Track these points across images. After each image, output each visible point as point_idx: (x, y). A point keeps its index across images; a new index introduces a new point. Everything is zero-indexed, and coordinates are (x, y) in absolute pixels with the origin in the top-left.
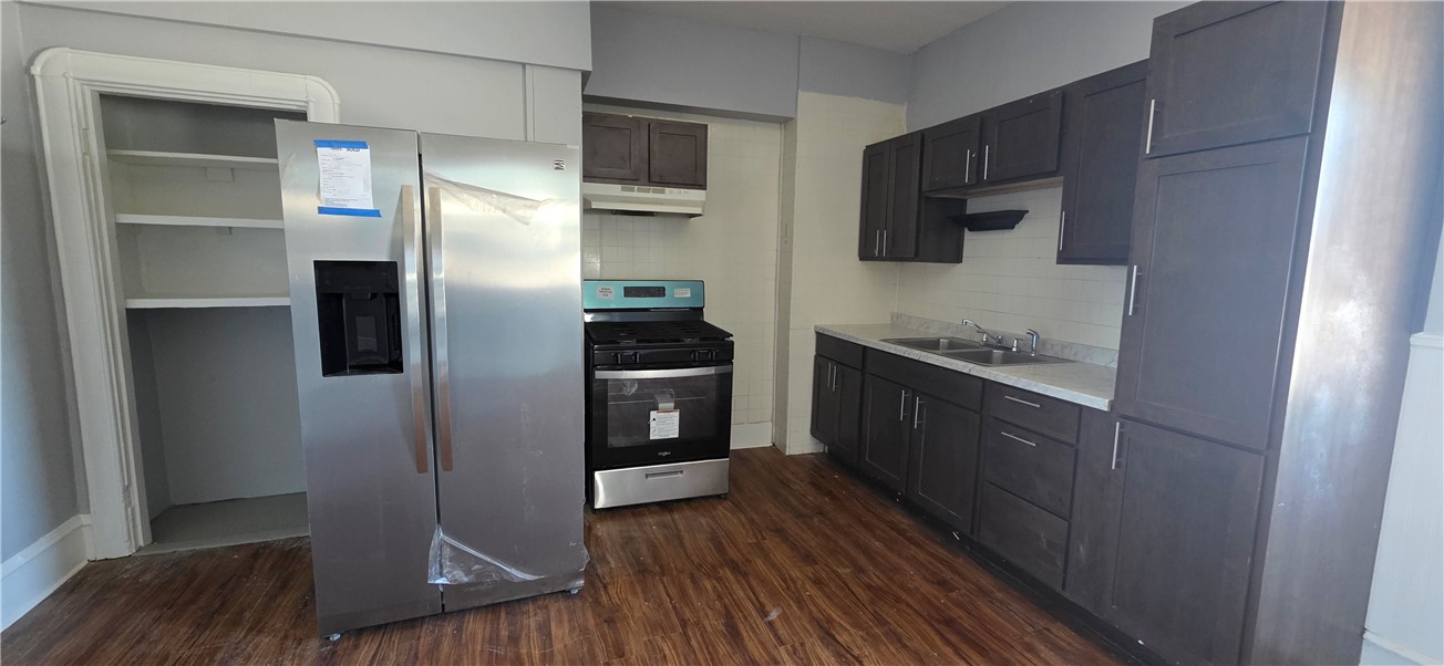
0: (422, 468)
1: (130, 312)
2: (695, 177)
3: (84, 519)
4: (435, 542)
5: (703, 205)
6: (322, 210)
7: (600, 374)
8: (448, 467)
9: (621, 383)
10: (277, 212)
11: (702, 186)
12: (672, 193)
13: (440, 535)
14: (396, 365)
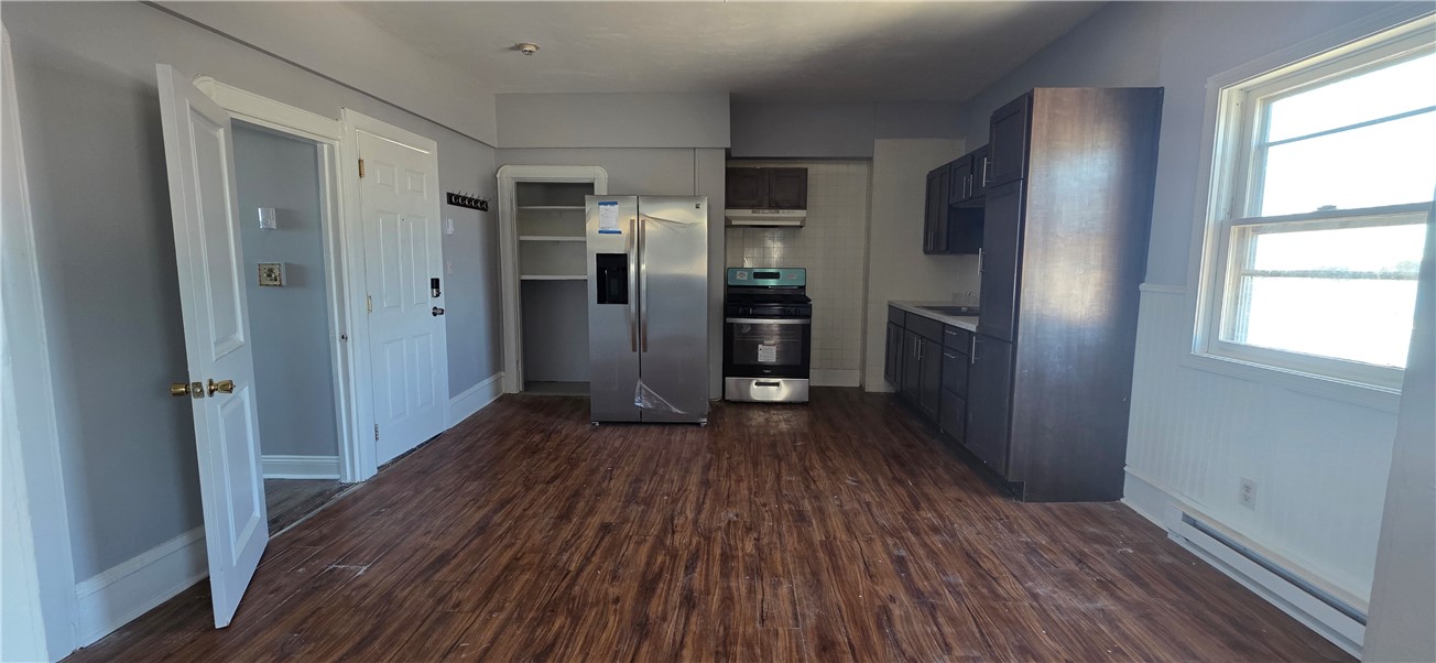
0: (634, 350)
1: (523, 282)
2: (800, 203)
3: (503, 374)
4: (638, 387)
5: (803, 220)
6: (600, 232)
7: (729, 320)
8: (645, 351)
9: (741, 325)
10: (583, 232)
11: (805, 208)
12: (784, 213)
13: (640, 383)
14: (625, 301)
